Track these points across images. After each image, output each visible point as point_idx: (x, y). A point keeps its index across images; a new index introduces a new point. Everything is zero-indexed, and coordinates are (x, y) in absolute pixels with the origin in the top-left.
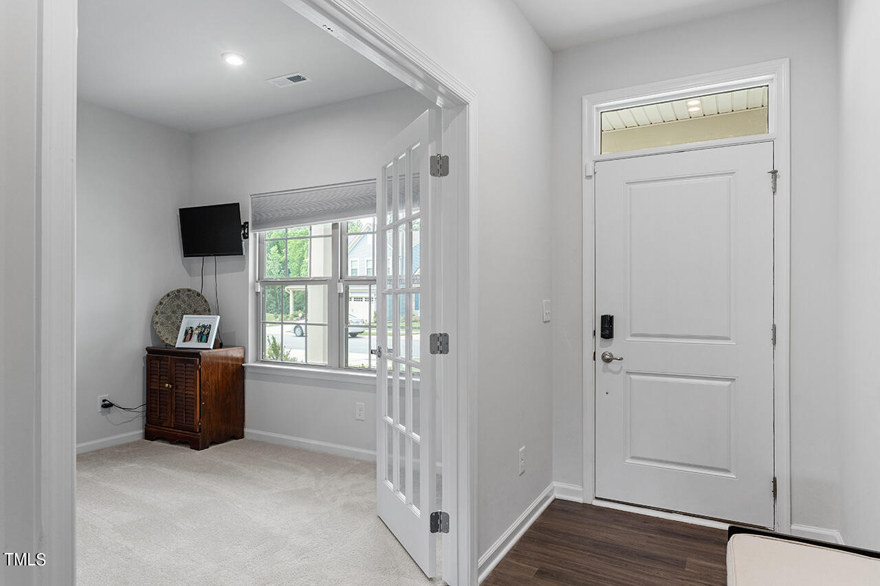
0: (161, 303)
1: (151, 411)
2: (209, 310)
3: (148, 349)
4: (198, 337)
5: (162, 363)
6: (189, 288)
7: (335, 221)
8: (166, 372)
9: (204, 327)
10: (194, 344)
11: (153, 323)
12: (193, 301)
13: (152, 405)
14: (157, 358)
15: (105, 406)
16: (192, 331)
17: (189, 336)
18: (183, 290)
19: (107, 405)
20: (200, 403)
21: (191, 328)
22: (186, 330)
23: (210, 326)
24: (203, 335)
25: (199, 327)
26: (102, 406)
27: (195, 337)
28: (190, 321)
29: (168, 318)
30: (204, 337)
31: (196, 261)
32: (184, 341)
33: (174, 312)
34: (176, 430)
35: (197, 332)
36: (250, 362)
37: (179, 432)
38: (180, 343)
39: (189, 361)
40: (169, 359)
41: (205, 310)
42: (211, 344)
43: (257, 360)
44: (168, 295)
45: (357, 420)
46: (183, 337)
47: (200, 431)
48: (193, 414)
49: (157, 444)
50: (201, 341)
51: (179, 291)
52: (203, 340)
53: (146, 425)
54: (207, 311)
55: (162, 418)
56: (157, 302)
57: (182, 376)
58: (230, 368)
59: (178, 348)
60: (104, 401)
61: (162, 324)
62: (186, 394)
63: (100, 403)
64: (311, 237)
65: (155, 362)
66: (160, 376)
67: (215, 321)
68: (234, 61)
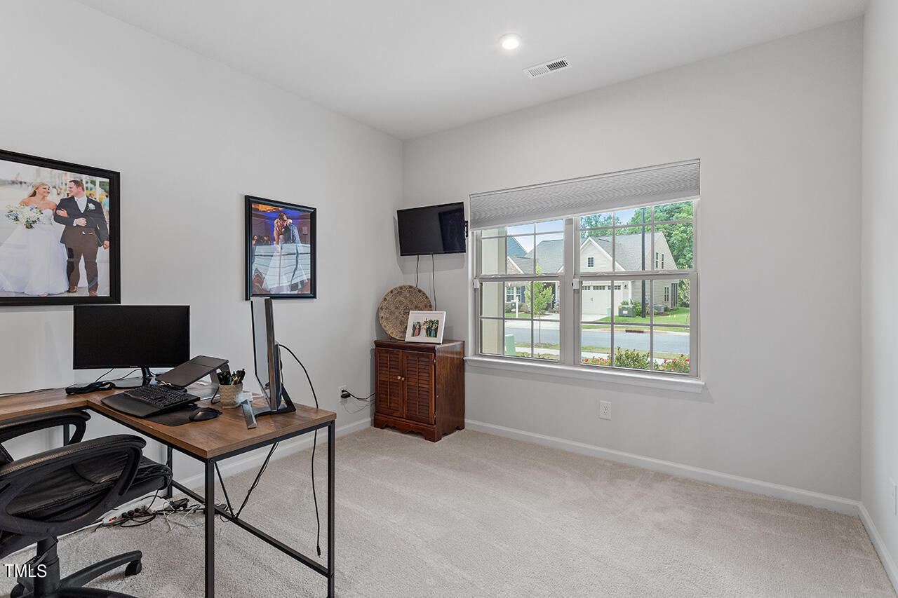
0: (385, 299)
1: (380, 401)
2: (431, 306)
3: (375, 342)
4: (427, 332)
5: (391, 355)
6: (411, 285)
7: (570, 216)
8: (398, 365)
9: (431, 321)
10: (423, 338)
11: (378, 318)
12: (415, 298)
13: (382, 395)
14: (387, 352)
15: (343, 397)
16: (420, 326)
17: (417, 330)
18: (405, 287)
19: (346, 396)
20: (435, 397)
21: (419, 323)
22: (414, 325)
23: (438, 321)
24: (432, 329)
25: (426, 322)
26: (342, 396)
27: (423, 332)
28: (415, 317)
29: (392, 313)
30: (433, 332)
31: (411, 260)
32: (413, 335)
33: (397, 308)
34: (407, 421)
35: (425, 327)
36: (469, 356)
37: (412, 423)
38: (409, 338)
39: (423, 355)
40: (401, 354)
41: (426, 306)
42: (440, 339)
43: (475, 354)
44: (392, 292)
45: (601, 418)
46: (412, 331)
47: (435, 423)
48: (429, 407)
49: (388, 432)
50: (430, 336)
51: (401, 288)
52: (432, 335)
53: (375, 414)
54: (429, 307)
55: (392, 408)
56: (382, 298)
57: (415, 370)
58: (456, 362)
59: (407, 342)
60: (343, 391)
61: (386, 319)
62: (419, 387)
63: (340, 394)
64: (535, 234)
65: (386, 355)
66: (390, 368)
67: (441, 317)
68: (511, 44)
